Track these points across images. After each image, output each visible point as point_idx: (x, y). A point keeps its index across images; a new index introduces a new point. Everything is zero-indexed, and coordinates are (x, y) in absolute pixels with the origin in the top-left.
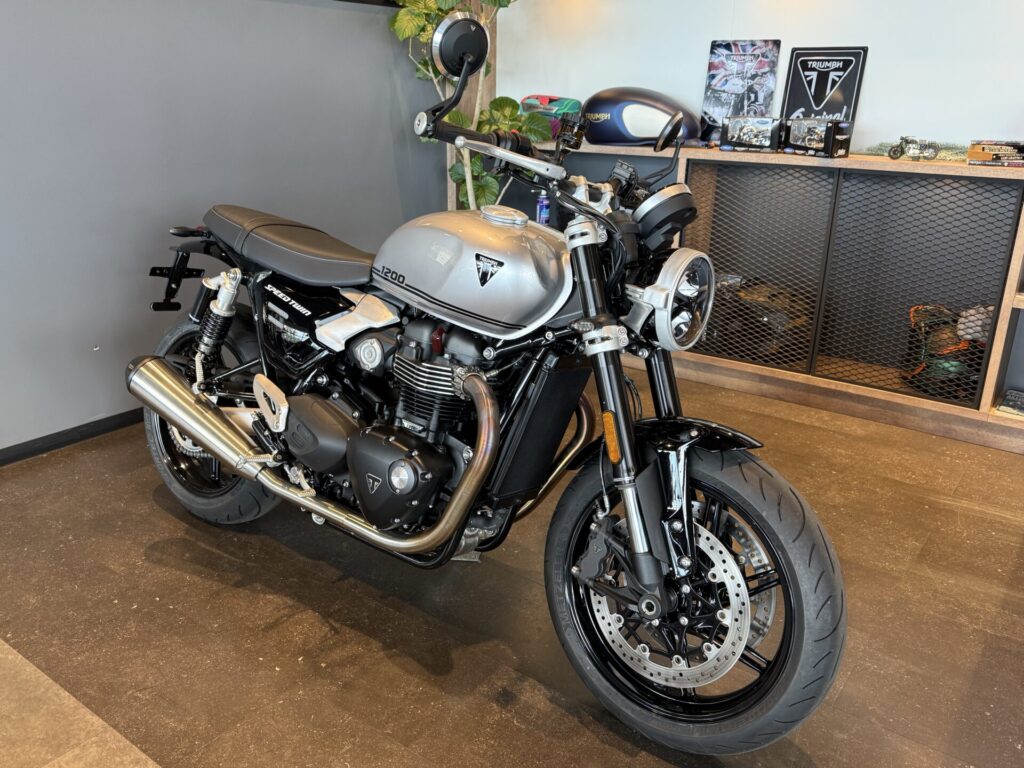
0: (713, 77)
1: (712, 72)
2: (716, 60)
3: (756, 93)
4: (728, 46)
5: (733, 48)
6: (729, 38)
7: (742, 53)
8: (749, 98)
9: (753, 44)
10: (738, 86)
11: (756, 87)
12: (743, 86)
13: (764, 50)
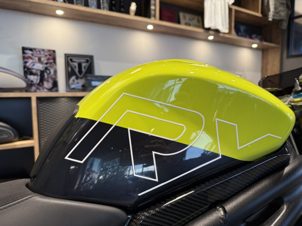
0: (26, 62)
1: (26, 60)
2: (26, 56)
3: (49, 70)
4: (31, 50)
5: (34, 51)
6: (32, 46)
7: (38, 53)
8: (46, 72)
9: (43, 50)
10: (39, 67)
11: (49, 68)
12: (43, 67)
13: (49, 53)
